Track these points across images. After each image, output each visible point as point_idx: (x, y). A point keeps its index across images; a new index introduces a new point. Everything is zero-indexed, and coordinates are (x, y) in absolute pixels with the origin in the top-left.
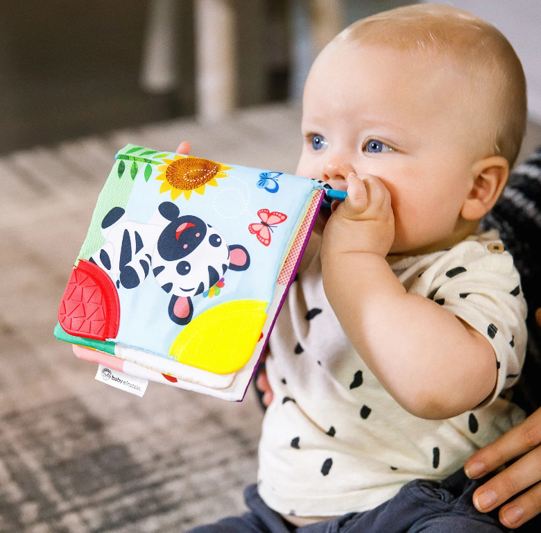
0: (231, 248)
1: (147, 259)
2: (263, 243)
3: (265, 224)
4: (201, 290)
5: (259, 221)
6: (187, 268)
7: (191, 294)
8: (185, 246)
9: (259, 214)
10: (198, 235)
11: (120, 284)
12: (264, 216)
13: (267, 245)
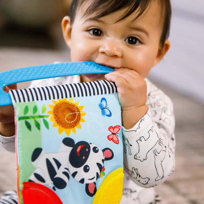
0: (104, 151)
1: (66, 171)
2: (116, 143)
3: (113, 134)
4: (98, 176)
5: (111, 133)
6: (88, 168)
7: (94, 180)
8: (84, 158)
9: (109, 130)
10: (87, 150)
11: (56, 188)
12: (112, 130)
13: (118, 144)
